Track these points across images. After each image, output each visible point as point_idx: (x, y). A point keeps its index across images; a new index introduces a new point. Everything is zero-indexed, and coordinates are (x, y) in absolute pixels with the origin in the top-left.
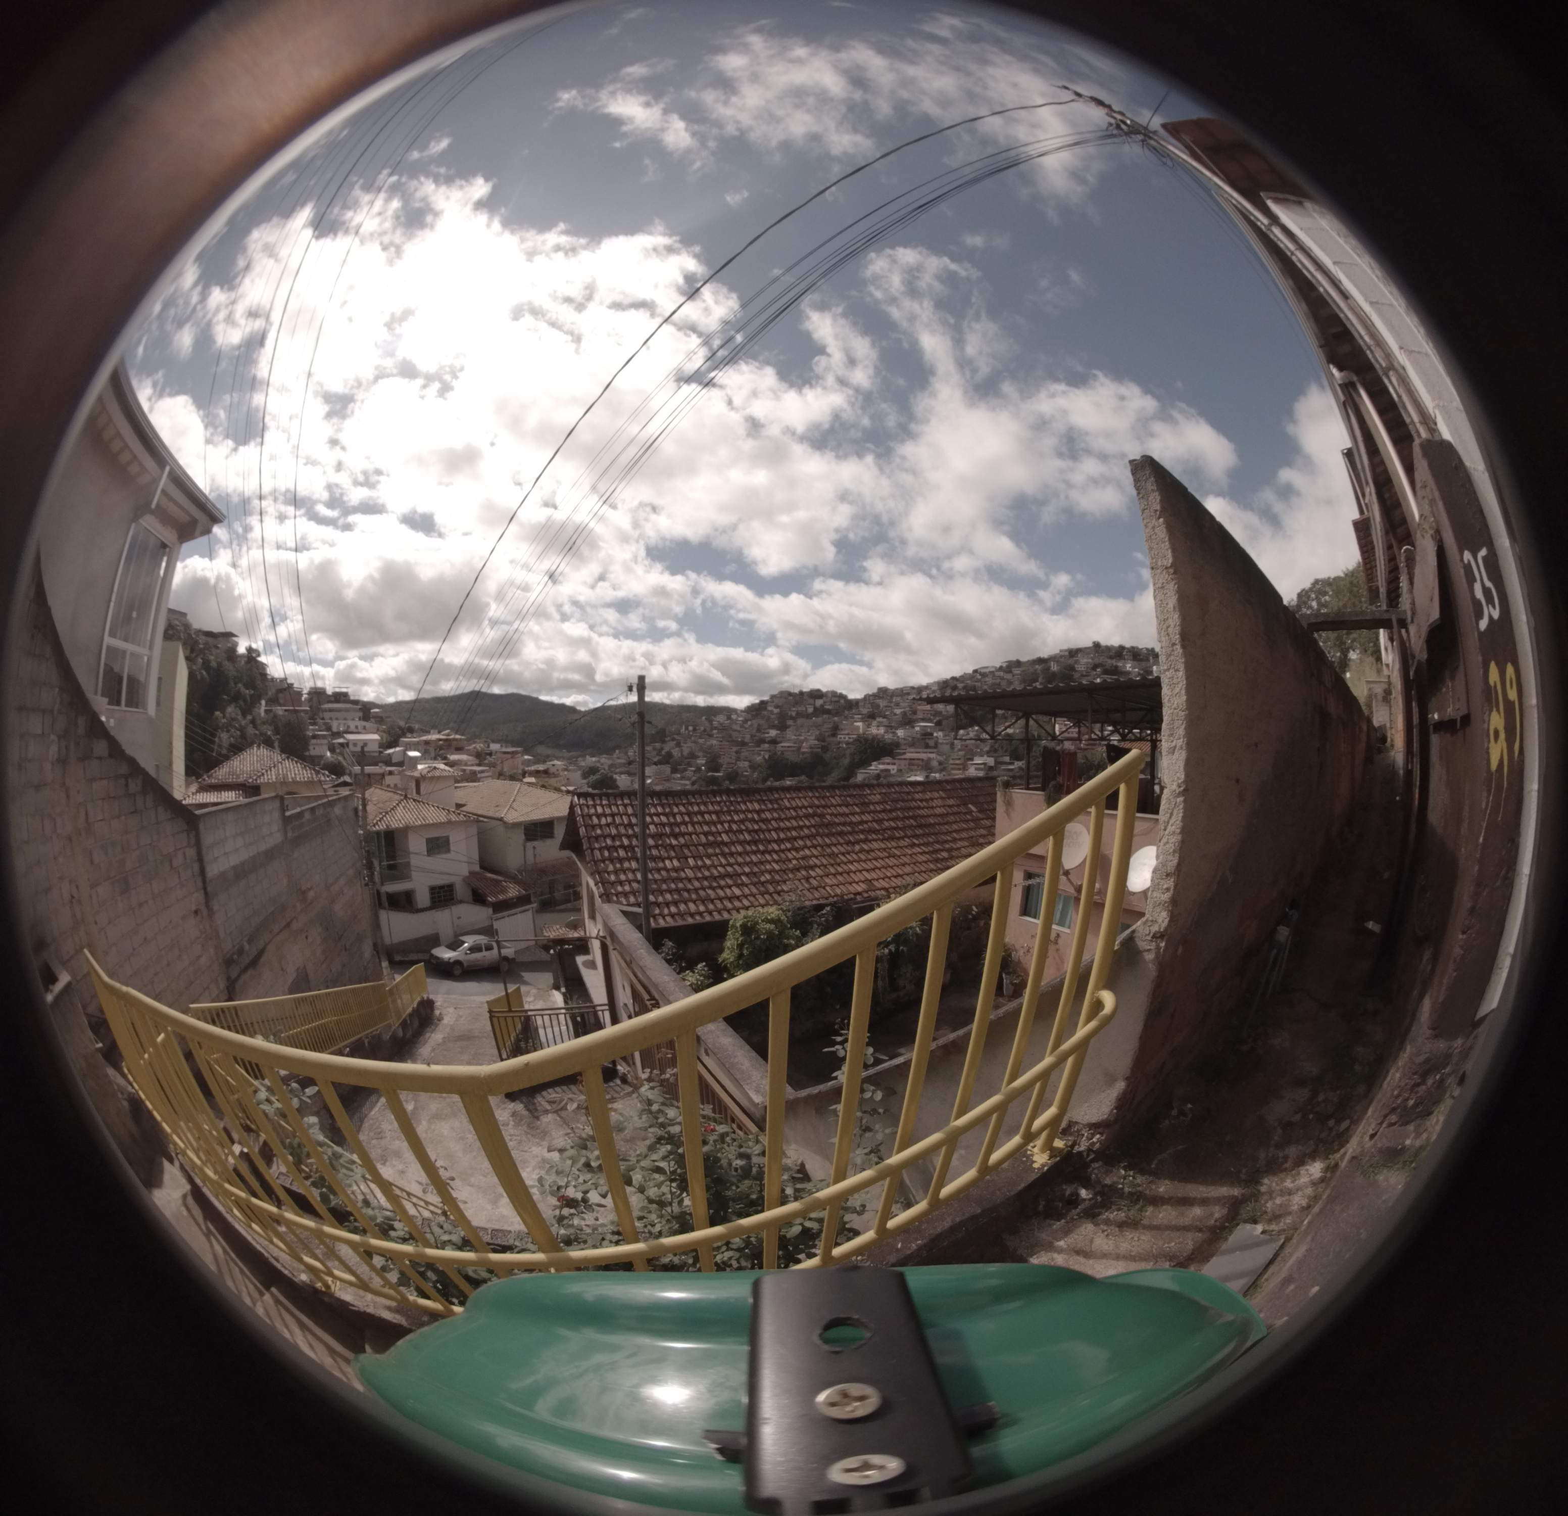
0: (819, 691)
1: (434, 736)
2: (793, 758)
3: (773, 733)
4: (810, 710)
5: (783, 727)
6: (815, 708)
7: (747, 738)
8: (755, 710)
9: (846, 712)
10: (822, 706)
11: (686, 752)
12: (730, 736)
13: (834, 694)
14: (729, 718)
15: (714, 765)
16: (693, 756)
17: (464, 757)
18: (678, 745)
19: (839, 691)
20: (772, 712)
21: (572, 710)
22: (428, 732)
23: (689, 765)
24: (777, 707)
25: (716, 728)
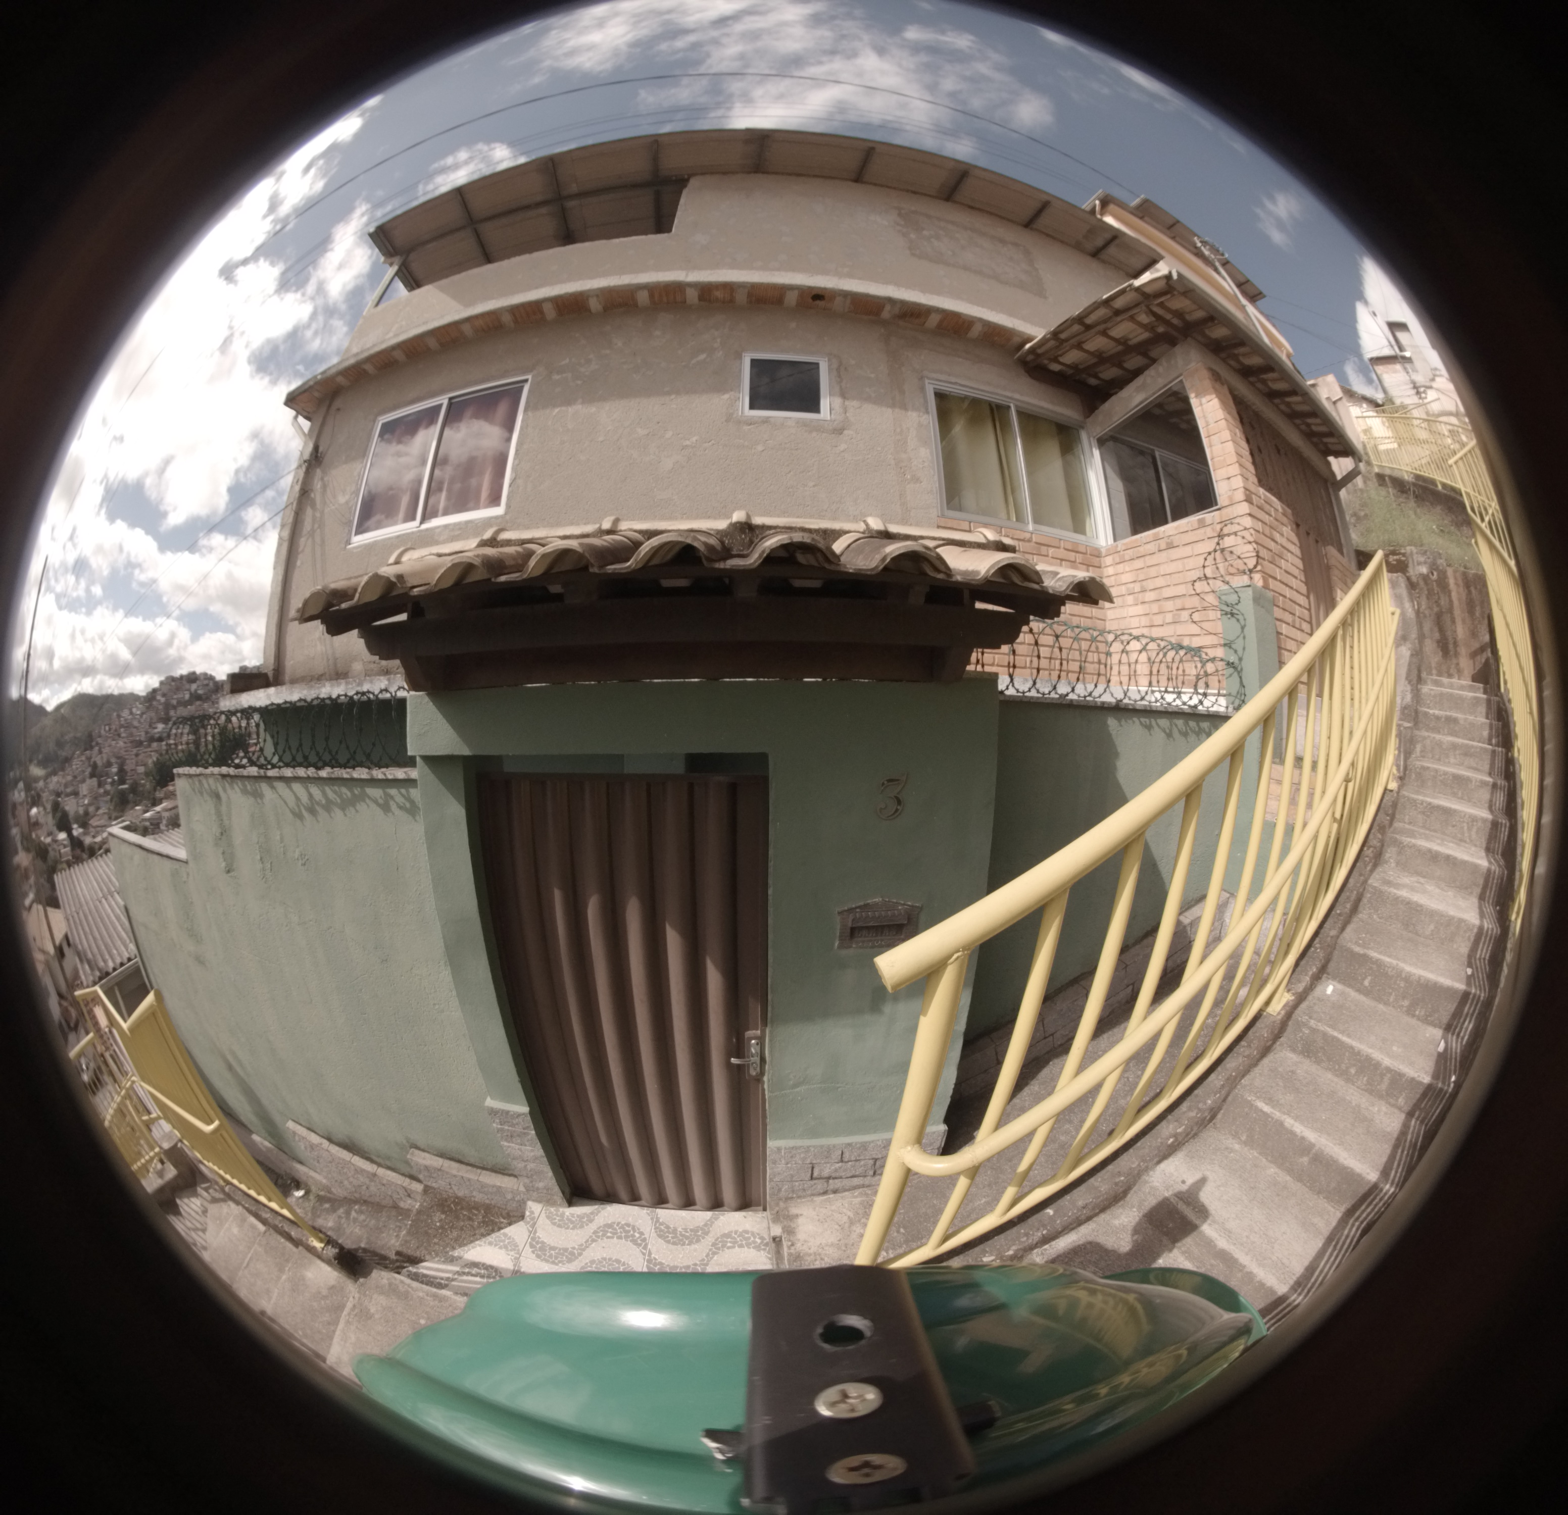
0: (194, 673)
3: (160, 727)
4: (187, 696)
6: (191, 694)
9: (214, 697)
10: (196, 691)
11: (105, 760)
12: (131, 735)
13: (205, 674)
14: (131, 713)
19: (209, 672)
20: (159, 701)
23: (107, 775)
24: (164, 695)
25: (122, 726)
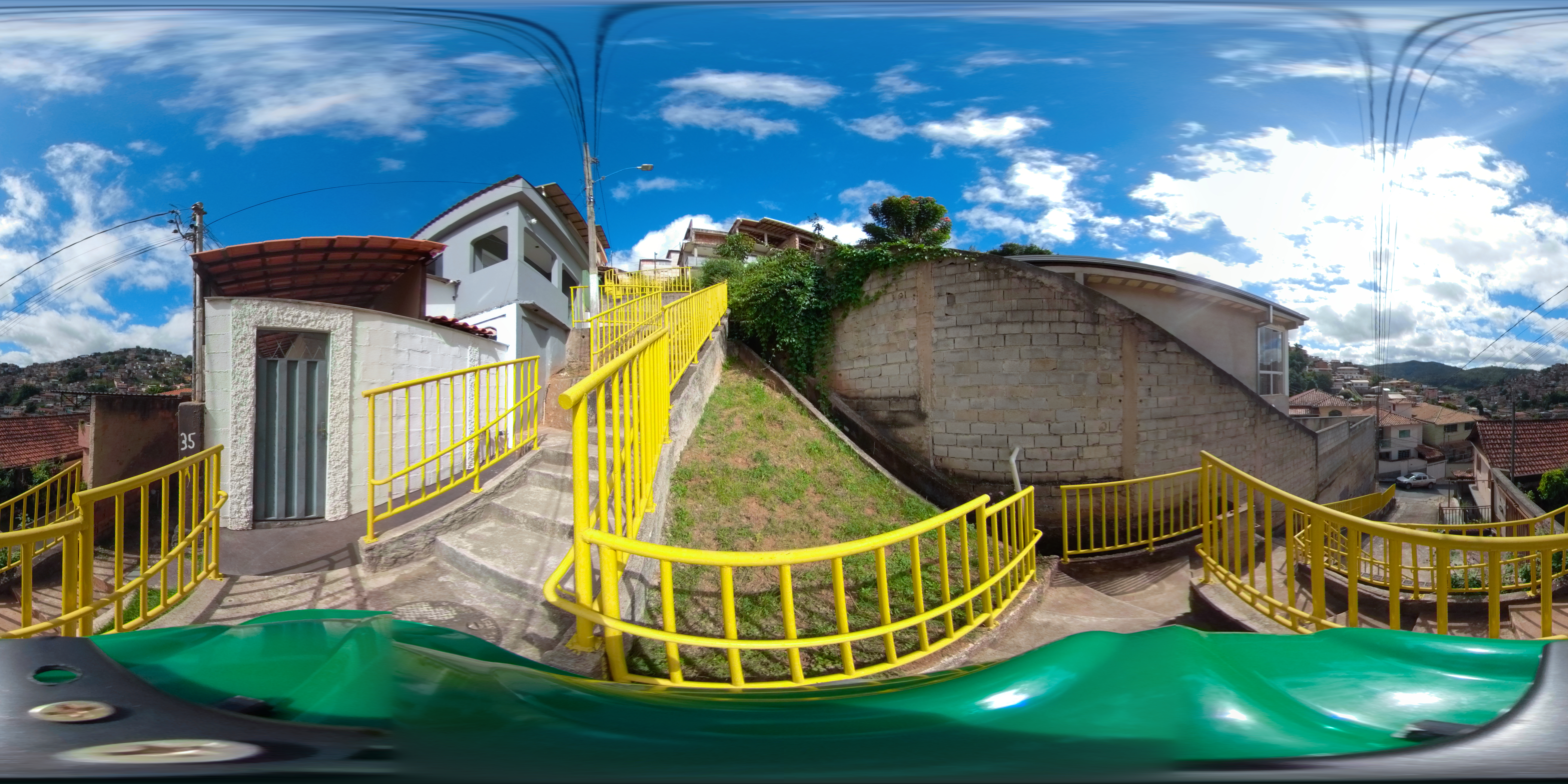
1: (1394, 381)
2: (1562, 394)
5: (1557, 380)
7: (1541, 384)
8: (1545, 372)
15: (1526, 396)
16: (1517, 392)
17: (1410, 391)
18: (1510, 387)
21: (1459, 370)
22: (1391, 379)
